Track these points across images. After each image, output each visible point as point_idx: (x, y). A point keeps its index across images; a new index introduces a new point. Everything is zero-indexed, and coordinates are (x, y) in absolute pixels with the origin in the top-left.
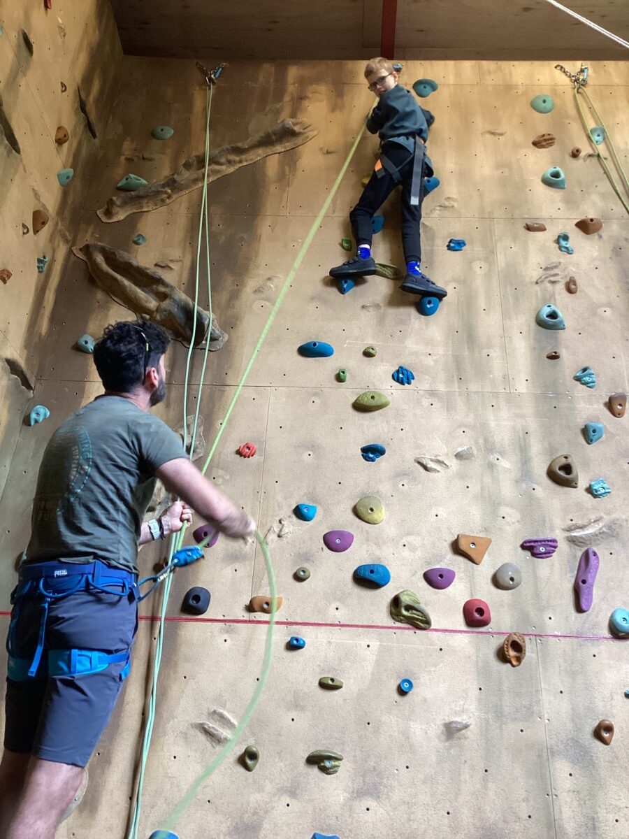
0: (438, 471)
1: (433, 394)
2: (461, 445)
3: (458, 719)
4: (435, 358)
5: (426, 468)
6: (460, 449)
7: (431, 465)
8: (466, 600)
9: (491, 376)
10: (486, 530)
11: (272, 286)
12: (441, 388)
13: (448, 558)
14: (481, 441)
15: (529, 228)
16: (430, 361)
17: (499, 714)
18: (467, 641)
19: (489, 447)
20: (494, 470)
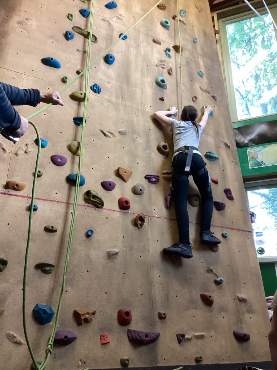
0: (111, 137)
1: (110, 101)
2: (121, 128)
3: (113, 250)
4: (111, 85)
5: (105, 135)
6: (121, 130)
7: (107, 133)
8: (120, 197)
9: (136, 100)
10: (130, 168)
11: (28, 23)
12: (114, 100)
13: (113, 177)
14: (130, 128)
15: (154, 41)
16: (109, 85)
17: (131, 249)
18: (119, 216)
19: (134, 132)
20: (135, 142)
